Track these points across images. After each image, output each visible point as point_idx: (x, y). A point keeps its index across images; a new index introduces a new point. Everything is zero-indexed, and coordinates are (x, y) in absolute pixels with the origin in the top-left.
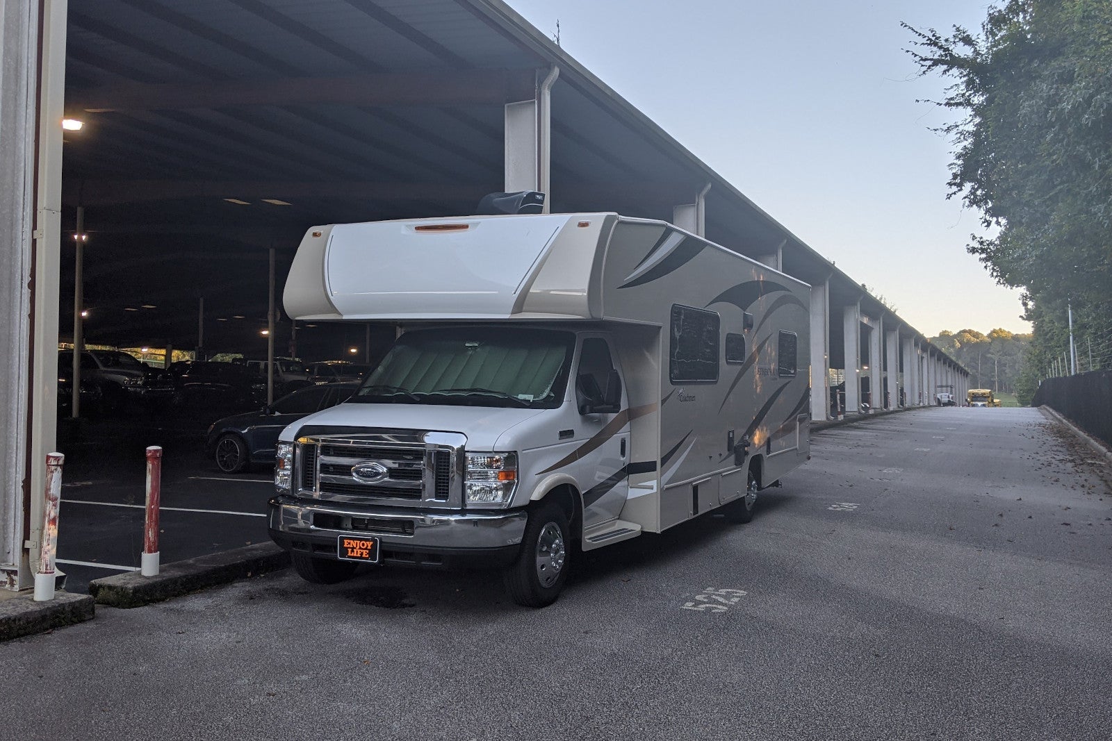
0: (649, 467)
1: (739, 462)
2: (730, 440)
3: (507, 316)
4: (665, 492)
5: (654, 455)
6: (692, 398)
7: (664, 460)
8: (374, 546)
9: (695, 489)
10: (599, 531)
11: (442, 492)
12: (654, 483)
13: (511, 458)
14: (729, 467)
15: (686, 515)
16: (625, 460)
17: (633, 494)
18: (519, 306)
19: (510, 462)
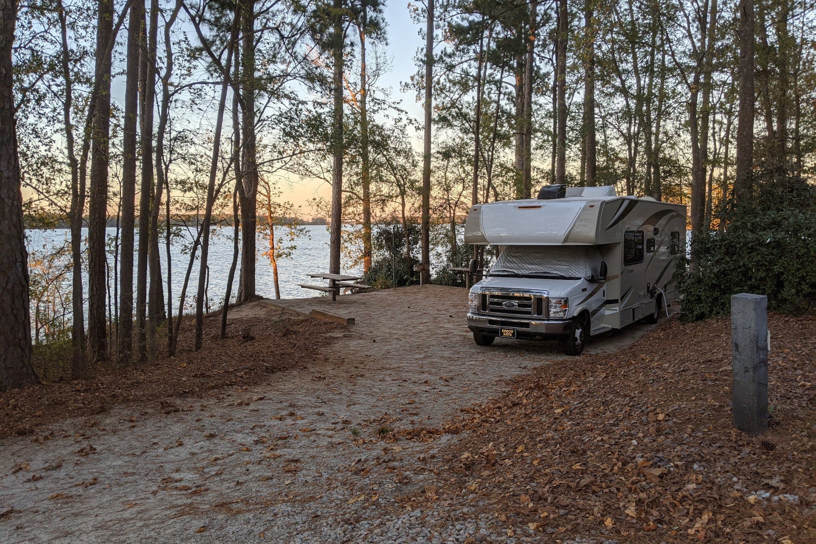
0: (616, 301)
1: (652, 296)
2: (648, 287)
3: (560, 244)
4: (622, 312)
5: (617, 296)
6: (632, 271)
7: (622, 298)
8: (514, 332)
9: (634, 310)
10: (597, 327)
11: (540, 313)
12: (617, 308)
13: (566, 301)
14: (648, 300)
15: (630, 321)
16: (605, 299)
17: (608, 313)
18: (566, 240)
19: (565, 302)
